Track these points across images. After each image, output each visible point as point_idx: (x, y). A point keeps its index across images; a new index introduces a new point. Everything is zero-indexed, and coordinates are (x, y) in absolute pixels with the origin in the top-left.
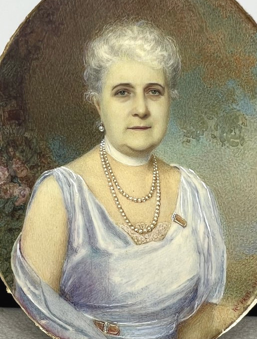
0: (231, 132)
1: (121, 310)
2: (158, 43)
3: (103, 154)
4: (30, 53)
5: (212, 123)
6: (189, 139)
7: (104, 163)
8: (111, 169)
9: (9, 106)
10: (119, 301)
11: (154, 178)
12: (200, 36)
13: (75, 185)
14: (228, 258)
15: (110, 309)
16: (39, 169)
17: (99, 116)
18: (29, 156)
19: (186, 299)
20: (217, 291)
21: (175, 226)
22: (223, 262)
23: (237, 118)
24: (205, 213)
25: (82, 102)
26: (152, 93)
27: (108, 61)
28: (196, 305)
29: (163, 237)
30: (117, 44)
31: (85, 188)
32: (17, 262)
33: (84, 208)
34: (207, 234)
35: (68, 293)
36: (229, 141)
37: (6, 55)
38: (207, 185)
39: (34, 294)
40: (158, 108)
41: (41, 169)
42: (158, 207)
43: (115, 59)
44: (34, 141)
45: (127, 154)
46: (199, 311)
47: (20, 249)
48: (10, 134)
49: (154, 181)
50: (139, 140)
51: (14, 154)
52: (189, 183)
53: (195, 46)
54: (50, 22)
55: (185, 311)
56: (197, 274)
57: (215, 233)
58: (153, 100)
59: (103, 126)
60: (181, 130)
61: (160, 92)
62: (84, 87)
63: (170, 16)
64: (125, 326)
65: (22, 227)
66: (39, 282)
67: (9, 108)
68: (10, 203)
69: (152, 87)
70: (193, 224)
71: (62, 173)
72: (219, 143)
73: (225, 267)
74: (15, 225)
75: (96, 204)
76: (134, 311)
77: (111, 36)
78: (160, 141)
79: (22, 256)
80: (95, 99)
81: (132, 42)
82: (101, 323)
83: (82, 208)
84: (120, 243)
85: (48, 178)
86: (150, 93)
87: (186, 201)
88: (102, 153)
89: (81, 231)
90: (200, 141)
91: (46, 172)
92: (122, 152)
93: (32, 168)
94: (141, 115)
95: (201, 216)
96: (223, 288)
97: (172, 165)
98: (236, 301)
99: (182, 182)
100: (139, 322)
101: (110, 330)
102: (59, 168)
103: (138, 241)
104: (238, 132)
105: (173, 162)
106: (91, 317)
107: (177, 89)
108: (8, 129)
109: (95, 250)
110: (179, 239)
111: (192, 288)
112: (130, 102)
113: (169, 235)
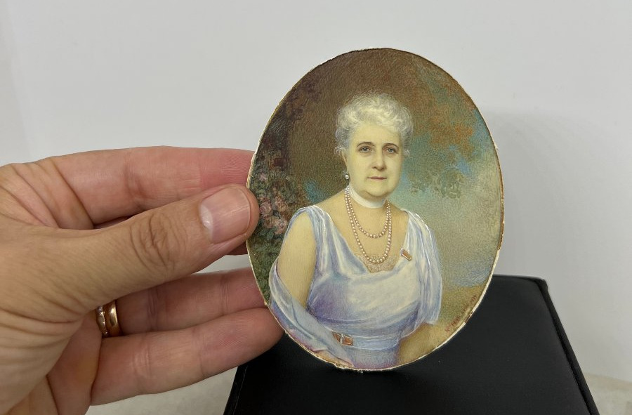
1: (355, 325)
2: (395, 112)
3: (347, 198)
4: (294, 114)
5: (435, 179)
7: (347, 204)
8: (353, 209)
9: (275, 155)
10: (354, 318)
11: (387, 219)
12: (429, 108)
13: (324, 220)
14: (443, 288)
15: (346, 323)
17: (345, 167)
18: (289, 195)
19: (408, 319)
20: (434, 314)
21: (402, 259)
22: (439, 291)
23: (455, 176)
24: (427, 250)
26: (389, 151)
27: (355, 123)
28: (416, 325)
29: (392, 267)
30: (363, 111)
31: (332, 223)
32: (274, 280)
33: (330, 239)
34: (427, 267)
35: (313, 308)
36: (448, 194)
37: (276, 115)
38: (429, 227)
39: (285, 307)
40: (393, 163)
41: (297, 206)
42: (389, 243)
43: (360, 122)
44: (293, 183)
45: (366, 198)
46: (418, 330)
47: (276, 269)
49: (387, 222)
50: (376, 188)
52: (415, 225)
53: (425, 116)
54: (312, 91)
55: (407, 329)
56: (418, 299)
57: (434, 266)
58: (389, 157)
59: (348, 175)
61: (394, 150)
62: (335, 143)
63: (406, 91)
64: (357, 339)
65: (279, 252)
66: (290, 298)
67: (275, 156)
69: (389, 146)
70: (417, 258)
71: (314, 210)
72: (441, 194)
73: (441, 295)
75: (340, 237)
76: (366, 326)
78: (393, 190)
79: (278, 276)
80: (343, 153)
81: (375, 110)
82: (338, 334)
83: (328, 239)
84: (356, 270)
85: (302, 214)
86: (387, 150)
87: (412, 239)
88: (346, 196)
89: (326, 258)
91: (301, 208)
92: (362, 196)
93: (290, 205)
94: (379, 168)
95: (424, 252)
96: (439, 312)
97: (402, 209)
98: (448, 323)
99: (410, 224)
100: (369, 336)
101: (345, 341)
102: (312, 206)
103: (372, 269)
104: (456, 187)
106: (330, 330)
108: (273, 173)
109: (337, 274)
110: (404, 270)
111: (413, 311)
112: (370, 157)
113: (397, 266)
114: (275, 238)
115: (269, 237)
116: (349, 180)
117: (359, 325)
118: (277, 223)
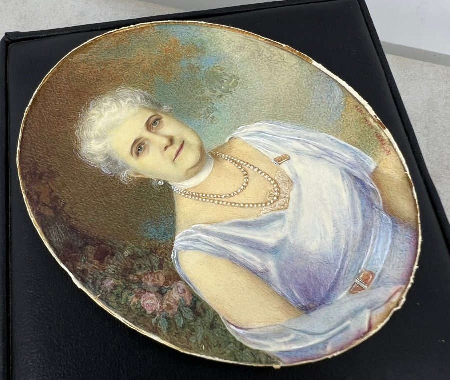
0: (223, 81)
1: (349, 258)
2: (117, 101)
3: (185, 194)
4: (55, 208)
5: (208, 93)
6: (211, 116)
7: (194, 197)
8: (203, 194)
9: (90, 255)
10: (338, 256)
11: (231, 161)
12: (131, 68)
13: (200, 234)
14: (336, 136)
15: (343, 269)
16: (166, 260)
17: (149, 179)
18: (148, 262)
19: (361, 191)
20: (364, 160)
22: (338, 142)
23: (214, 73)
24: (285, 135)
25: (127, 187)
26: (155, 125)
27: (105, 147)
28: (371, 185)
30: (97, 132)
31: (208, 227)
32: (249, 338)
33: (226, 238)
34: (305, 143)
35: (308, 303)
36: (230, 87)
38: (259, 121)
39: (293, 341)
41: (168, 259)
42: (260, 172)
43: (108, 140)
44: (137, 249)
47: (237, 327)
48: (117, 269)
49: (234, 163)
50: (190, 157)
51: (138, 276)
53: (137, 75)
55: (374, 198)
56: (340, 169)
57: (307, 136)
58: (161, 128)
59: (159, 180)
60: (200, 118)
62: (115, 179)
63: (101, 81)
65: (215, 312)
66: (283, 328)
68: (184, 309)
69: (150, 123)
70: (289, 149)
71: (182, 241)
72: (228, 95)
73: (343, 142)
74: (210, 318)
75: (229, 225)
76: (354, 246)
77: (87, 133)
79: (246, 329)
80: (132, 175)
81: (103, 119)
82: (354, 287)
83: (226, 240)
84: (277, 224)
85: (179, 257)
86: (154, 127)
87: (266, 145)
88: (183, 194)
90: (218, 108)
91: (172, 255)
92: (192, 177)
93: (161, 267)
94: (169, 144)
95: (286, 139)
96: (363, 154)
97: (227, 141)
98: (380, 149)
99: (247, 140)
100: (368, 247)
101: (366, 280)
102: (176, 241)
103: (283, 205)
104: (227, 77)
105: (225, 139)
106: (345, 293)
107: (164, 105)
108: (111, 268)
109: (274, 250)
110: (299, 169)
111: (352, 181)
112: (152, 148)
113: (291, 176)
114: (193, 308)
115: (189, 316)
116: (166, 183)
117: (349, 253)
118: (175, 295)
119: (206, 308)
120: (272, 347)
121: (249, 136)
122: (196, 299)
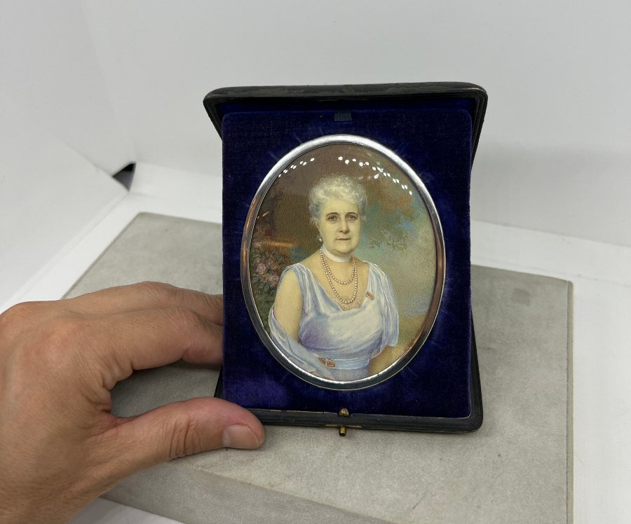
0: (399, 241)
1: (335, 351)
2: (353, 188)
6: (373, 245)
7: (323, 261)
8: (327, 264)
10: (334, 346)
11: (353, 270)
13: (306, 274)
15: (329, 350)
17: (319, 232)
18: (278, 257)
19: (374, 344)
20: (394, 339)
21: (366, 299)
22: (396, 321)
24: (385, 291)
25: (308, 224)
27: (323, 199)
28: (381, 348)
29: (359, 306)
30: (328, 189)
31: (312, 276)
32: (272, 321)
33: (312, 288)
34: (386, 303)
35: (303, 340)
36: (397, 247)
39: (283, 341)
40: (354, 227)
42: (356, 287)
43: (327, 198)
45: (336, 255)
47: (273, 313)
48: (267, 244)
49: (353, 272)
50: (343, 247)
51: (269, 256)
55: (374, 352)
56: (381, 329)
57: (391, 303)
58: (351, 222)
59: (322, 238)
60: (369, 240)
61: (355, 218)
64: (338, 361)
65: (274, 300)
66: (285, 334)
67: (265, 229)
68: (267, 285)
69: (350, 215)
70: (378, 297)
71: (298, 267)
72: (392, 248)
74: (270, 299)
75: (319, 286)
76: (343, 352)
78: (356, 247)
79: (275, 318)
80: (316, 222)
81: (337, 188)
82: (323, 359)
83: (310, 288)
84: (333, 309)
85: (289, 270)
86: (349, 218)
87: (373, 284)
88: (321, 255)
90: (380, 247)
91: (288, 266)
92: (334, 254)
93: (280, 264)
94: (344, 231)
95: (383, 293)
96: (398, 337)
97: (364, 261)
99: (370, 272)
100: (346, 359)
101: (329, 364)
102: (296, 264)
103: (344, 308)
104: (403, 242)
106: (318, 356)
109: (319, 314)
110: (369, 307)
111: (378, 337)
112: (337, 224)
113: (363, 305)
114: (270, 289)
115: (266, 289)
116: (322, 243)
117: (339, 351)
118: (271, 278)
119: (274, 295)
120: (274, 333)
121: (374, 272)
122: (275, 288)
